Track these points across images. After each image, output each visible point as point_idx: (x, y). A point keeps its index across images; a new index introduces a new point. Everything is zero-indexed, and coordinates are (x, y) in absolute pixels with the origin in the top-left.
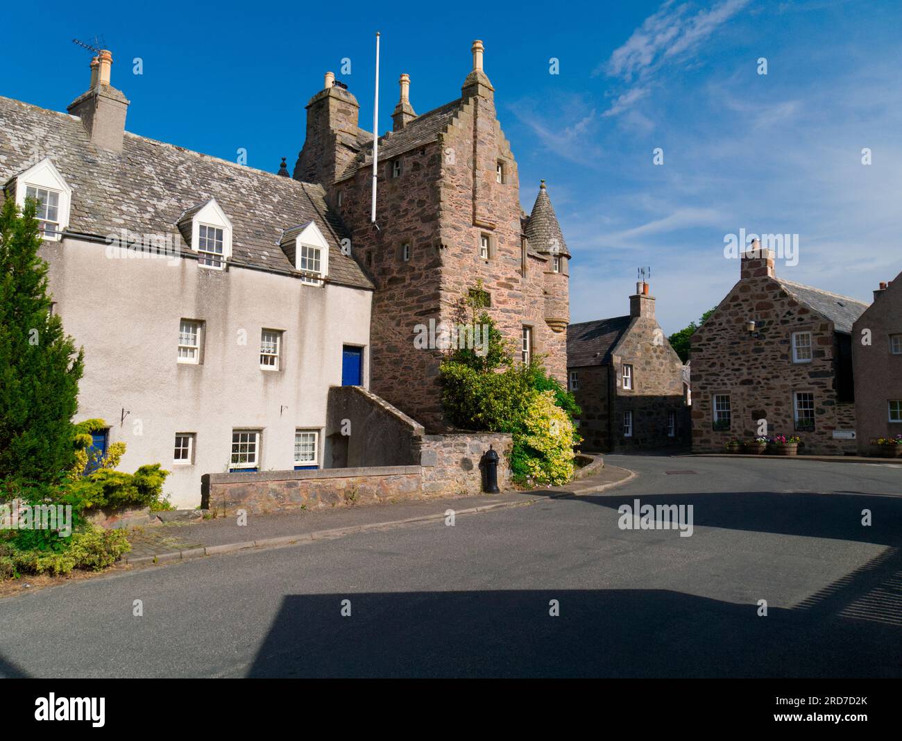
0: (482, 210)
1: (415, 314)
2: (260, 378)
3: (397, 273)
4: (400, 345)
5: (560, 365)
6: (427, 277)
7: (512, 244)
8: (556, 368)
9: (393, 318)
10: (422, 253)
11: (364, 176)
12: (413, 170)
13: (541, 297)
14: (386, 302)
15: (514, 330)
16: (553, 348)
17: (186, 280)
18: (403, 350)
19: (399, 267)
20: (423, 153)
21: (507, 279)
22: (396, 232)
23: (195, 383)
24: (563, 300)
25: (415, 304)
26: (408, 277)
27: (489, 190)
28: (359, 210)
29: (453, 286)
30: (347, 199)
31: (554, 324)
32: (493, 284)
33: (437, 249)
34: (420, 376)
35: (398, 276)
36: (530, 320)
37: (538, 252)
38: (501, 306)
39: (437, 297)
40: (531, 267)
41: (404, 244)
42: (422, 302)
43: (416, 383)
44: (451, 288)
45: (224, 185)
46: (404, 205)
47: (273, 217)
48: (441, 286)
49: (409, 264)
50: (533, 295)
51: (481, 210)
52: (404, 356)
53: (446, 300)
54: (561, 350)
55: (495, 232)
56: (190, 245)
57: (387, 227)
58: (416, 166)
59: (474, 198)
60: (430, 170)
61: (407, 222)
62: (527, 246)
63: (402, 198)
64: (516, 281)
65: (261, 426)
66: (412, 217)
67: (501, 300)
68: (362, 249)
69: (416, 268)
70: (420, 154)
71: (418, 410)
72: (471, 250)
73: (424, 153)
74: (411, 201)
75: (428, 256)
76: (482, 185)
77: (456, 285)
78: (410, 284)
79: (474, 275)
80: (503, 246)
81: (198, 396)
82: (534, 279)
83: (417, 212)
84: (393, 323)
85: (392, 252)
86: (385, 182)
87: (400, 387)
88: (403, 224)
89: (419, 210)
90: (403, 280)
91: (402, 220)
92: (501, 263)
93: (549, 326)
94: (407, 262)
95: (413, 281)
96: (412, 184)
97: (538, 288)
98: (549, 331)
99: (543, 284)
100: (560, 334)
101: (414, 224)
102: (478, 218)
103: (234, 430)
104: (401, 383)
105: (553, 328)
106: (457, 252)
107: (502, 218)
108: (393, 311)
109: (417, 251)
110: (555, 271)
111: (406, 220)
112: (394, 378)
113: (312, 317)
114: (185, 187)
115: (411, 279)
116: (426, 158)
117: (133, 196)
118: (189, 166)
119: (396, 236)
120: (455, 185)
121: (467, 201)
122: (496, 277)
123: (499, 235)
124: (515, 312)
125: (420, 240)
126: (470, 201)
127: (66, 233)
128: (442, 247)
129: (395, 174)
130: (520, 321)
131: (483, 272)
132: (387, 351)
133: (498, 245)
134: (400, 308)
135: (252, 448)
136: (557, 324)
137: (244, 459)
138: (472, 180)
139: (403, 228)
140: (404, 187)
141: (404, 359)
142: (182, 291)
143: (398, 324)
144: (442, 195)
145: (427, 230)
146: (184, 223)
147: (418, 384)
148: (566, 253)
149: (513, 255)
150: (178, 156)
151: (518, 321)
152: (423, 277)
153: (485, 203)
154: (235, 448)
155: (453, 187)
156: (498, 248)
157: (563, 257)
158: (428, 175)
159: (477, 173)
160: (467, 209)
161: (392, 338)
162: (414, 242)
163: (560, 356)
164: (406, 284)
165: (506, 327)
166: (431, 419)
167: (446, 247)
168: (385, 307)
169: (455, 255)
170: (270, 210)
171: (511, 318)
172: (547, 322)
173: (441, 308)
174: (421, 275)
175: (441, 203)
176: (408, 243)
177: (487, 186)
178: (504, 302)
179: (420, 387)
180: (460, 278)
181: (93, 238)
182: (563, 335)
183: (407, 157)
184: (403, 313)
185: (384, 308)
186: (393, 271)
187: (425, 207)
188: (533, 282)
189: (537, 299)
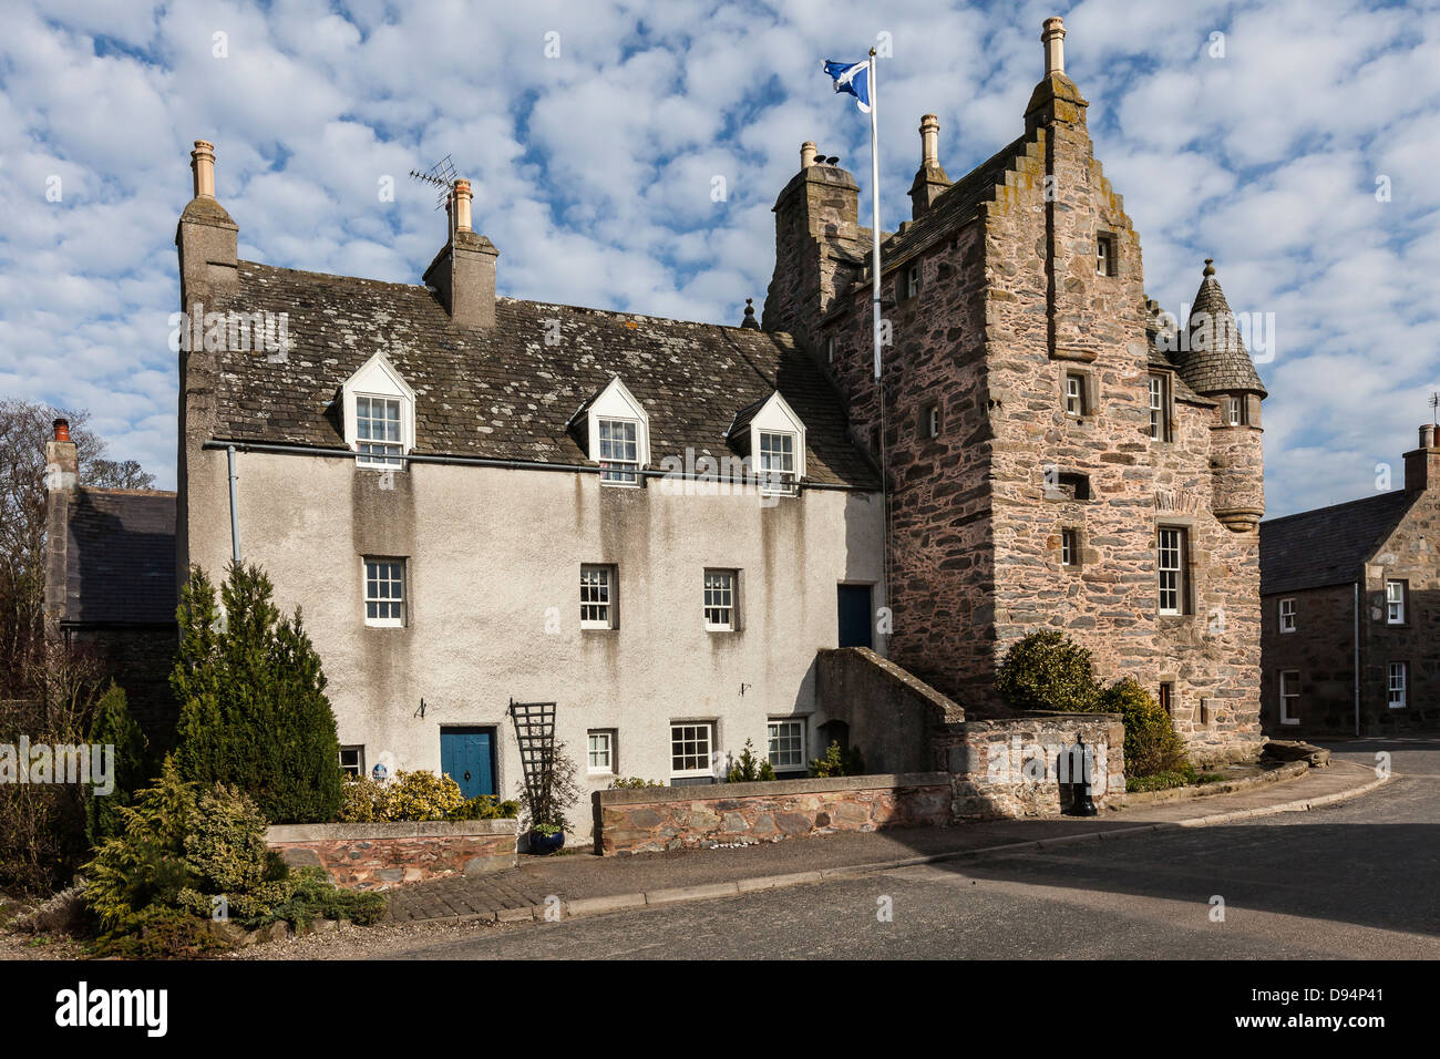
0: (1067, 329)
1: (952, 525)
2: (707, 644)
3: (920, 459)
4: (929, 577)
5: (1245, 590)
6: (968, 459)
7: (1130, 383)
8: (1237, 595)
9: (916, 535)
10: (958, 420)
11: (862, 305)
12: (939, 279)
13: (1205, 472)
14: (905, 509)
15: (1137, 535)
16: (1230, 560)
17: (583, 506)
18: (934, 584)
19: (923, 448)
20: (954, 247)
21: (1120, 446)
22: (917, 389)
23: (609, 656)
24: (1251, 473)
25: (949, 507)
26: (937, 463)
27: (1082, 290)
28: (857, 363)
29: (1015, 470)
30: (841, 348)
31: (1233, 518)
32: (1094, 457)
33: (983, 410)
34: (963, 625)
35: (922, 463)
36: (1183, 516)
37: (1198, 394)
38: (1110, 496)
39: (985, 490)
40: (1183, 421)
41: (929, 410)
42: (963, 502)
43: (957, 638)
44: (1010, 474)
45: (644, 355)
46: (927, 342)
47: (721, 394)
48: (992, 471)
49: (938, 441)
50: (1189, 470)
51: (1065, 330)
52: (937, 594)
53: (1001, 496)
54: (1249, 562)
55: (1096, 365)
56: (587, 454)
57: (901, 384)
58: (945, 271)
59: (1051, 311)
60: (967, 274)
61: (933, 370)
62: (1174, 385)
63: (923, 331)
64: (1141, 448)
65: (715, 715)
66: (941, 360)
67: (1111, 485)
68: (864, 427)
69: (950, 447)
70: (949, 249)
71: (962, 680)
72: (1047, 403)
73: (956, 245)
74: (938, 334)
75: (968, 423)
76: (1065, 284)
77: (1019, 467)
78: (941, 475)
79: (1055, 446)
80: (1112, 389)
81: (614, 675)
82: (1190, 442)
83: (948, 350)
84: (918, 542)
85: (911, 424)
86: (896, 308)
87: (933, 645)
88: (926, 374)
89: (951, 346)
90: (930, 469)
91: (924, 369)
92: (1108, 419)
93: (1222, 522)
94: (935, 439)
95: (946, 470)
96: (939, 304)
97: (1198, 457)
98: (1221, 531)
99: (1208, 451)
100: (1243, 535)
101: (945, 372)
102: (1060, 344)
103: (672, 723)
104: (932, 638)
105: (1230, 525)
106: (1021, 408)
107: (1111, 340)
108: (915, 523)
109: (951, 417)
110: (1234, 424)
111: (932, 367)
112: (923, 630)
113: (784, 543)
114: (586, 366)
115: (943, 465)
116: (960, 254)
117: (509, 390)
118: (593, 334)
119: (915, 397)
120: (1013, 292)
121: (1037, 317)
122: (1100, 446)
123: (1104, 371)
124: (1138, 504)
125: (955, 397)
126: (1042, 317)
127: (411, 457)
128: (991, 404)
129: (912, 292)
130: (1149, 519)
131: (1074, 440)
132: (910, 589)
133: (1101, 389)
134: (926, 516)
135: (703, 748)
136: (1240, 518)
137: (690, 764)
138: (1046, 278)
139: (927, 382)
140: (926, 311)
141: (937, 599)
142: (580, 522)
143: (925, 544)
144: (989, 312)
145: (966, 379)
146: (580, 421)
147: (960, 640)
148: (1256, 387)
149: (1133, 404)
150: (575, 322)
151: (1146, 519)
152: (962, 459)
153: (1073, 316)
154: (677, 749)
155: (1009, 297)
156: (1101, 394)
157: (1250, 395)
158: (963, 282)
159: (1057, 263)
160: (1037, 331)
161: (916, 566)
162: (945, 402)
163: (1247, 574)
164: (935, 476)
165: (1120, 531)
166: (983, 695)
167: (999, 403)
168: (904, 517)
169: (1018, 416)
170: (716, 383)
171: (1130, 514)
172: (1218, 516)
173: (993, 508)
174: (958, 456)
175: (987, 329)
176: (934, 406)
177: (1076, 285)
178: (1118, 488)
179: (964, 644)
180: (1028, 454)
181: (448, 459)
182: (1251, 536)
183: (928, 258)
184: (932, 524)
185: (902, 519)
186: (913, 457)
187: (961, 339)
188: (1187, 449)
189: (1197, 476)
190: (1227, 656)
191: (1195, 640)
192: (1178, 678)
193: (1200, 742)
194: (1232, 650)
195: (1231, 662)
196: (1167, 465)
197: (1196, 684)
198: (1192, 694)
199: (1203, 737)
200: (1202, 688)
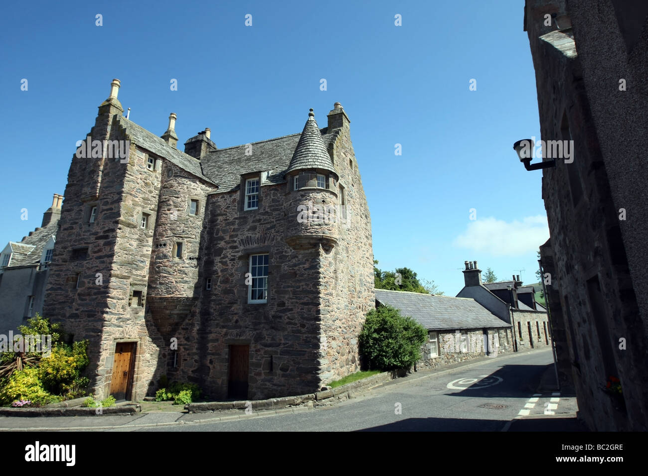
21: (104, 232)
32: (92, 239)
38: (96, 255)
50: (269, 221)
55: (100, 199)
67: (97, 250)
72: (77, 221)
79: (77, 238)
80: (105, 207)
92: (101, 221)
93: (291, 246)
97: (275, 213)
99: (283, 207)
105: (295, 247)
106: (68, 226)
122: (95, 234)
123: (103, 201)
133: (101, 209)
156: (100, 211)
172: (288, 243)
178: (100, 251)
180: (66, 244)
188: (269, 210)
189: (275, 223)
190: (290, 328)
191: (266, 318)
192: (253, 342)
193: (268, 383)
194: (295, 324)
195: (293, 332)
196: (253, 222)
197: (266, 345)
198: (262, 352)
199: (269, 381)
200: (270, 349)
